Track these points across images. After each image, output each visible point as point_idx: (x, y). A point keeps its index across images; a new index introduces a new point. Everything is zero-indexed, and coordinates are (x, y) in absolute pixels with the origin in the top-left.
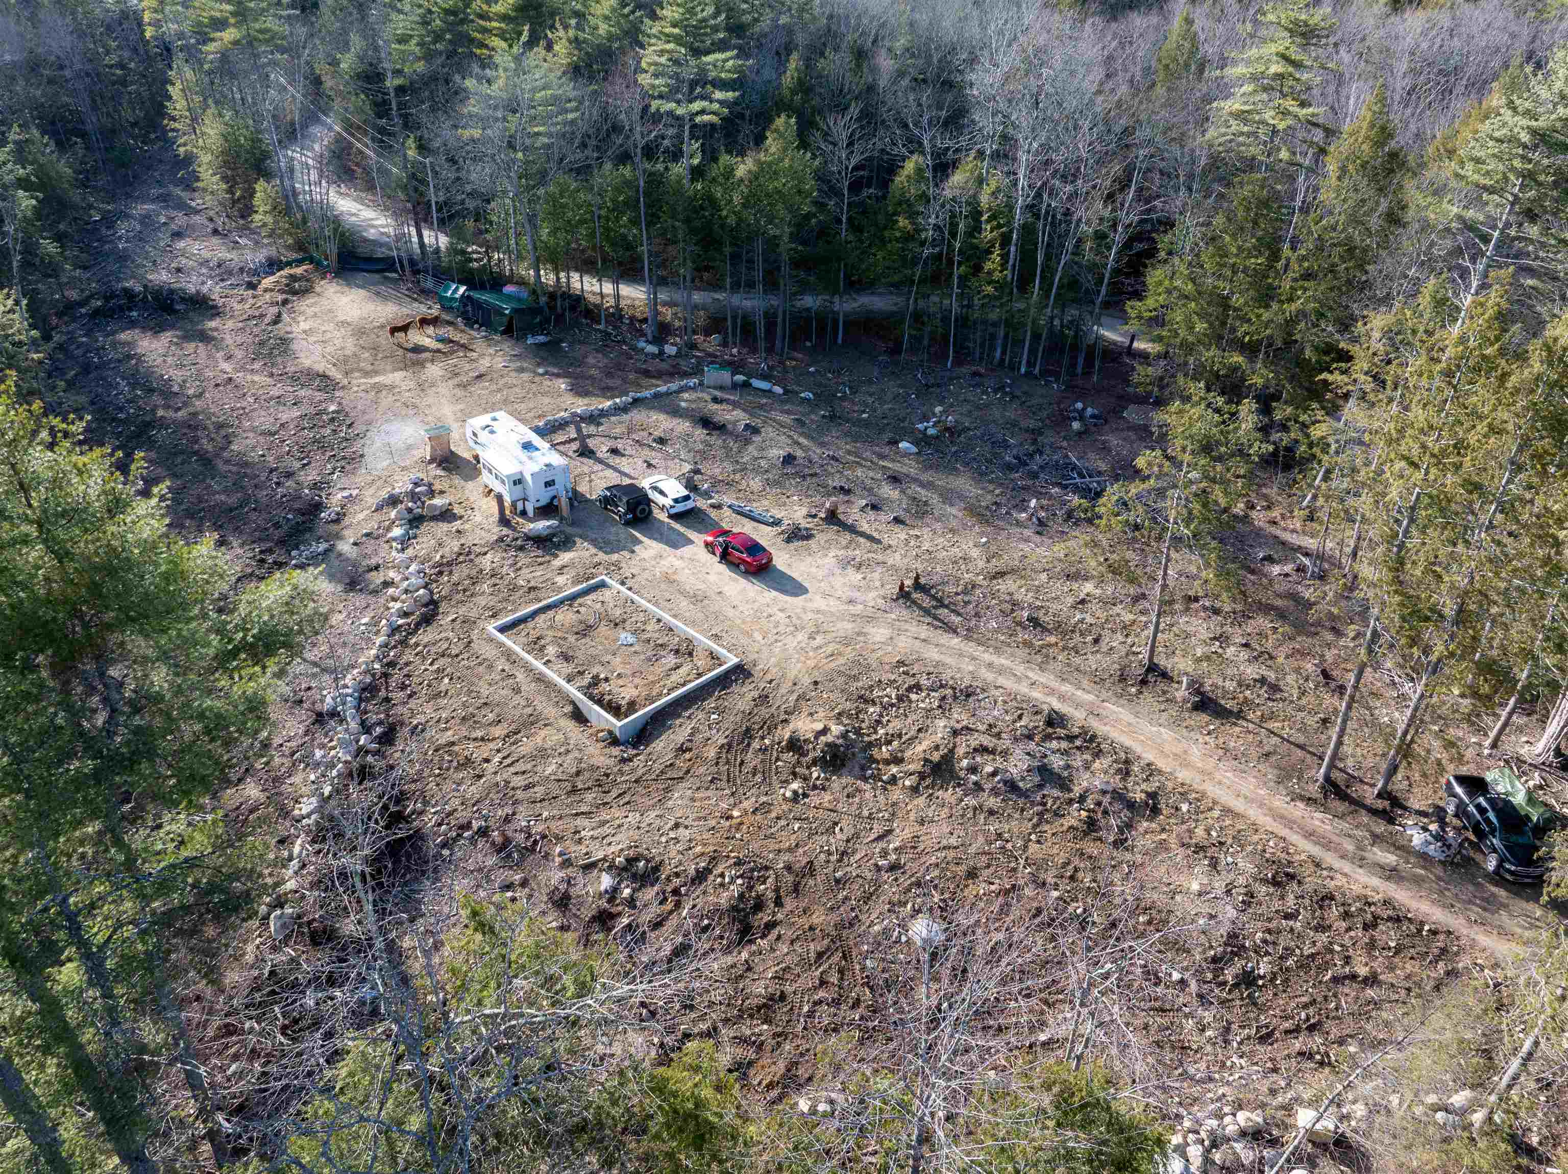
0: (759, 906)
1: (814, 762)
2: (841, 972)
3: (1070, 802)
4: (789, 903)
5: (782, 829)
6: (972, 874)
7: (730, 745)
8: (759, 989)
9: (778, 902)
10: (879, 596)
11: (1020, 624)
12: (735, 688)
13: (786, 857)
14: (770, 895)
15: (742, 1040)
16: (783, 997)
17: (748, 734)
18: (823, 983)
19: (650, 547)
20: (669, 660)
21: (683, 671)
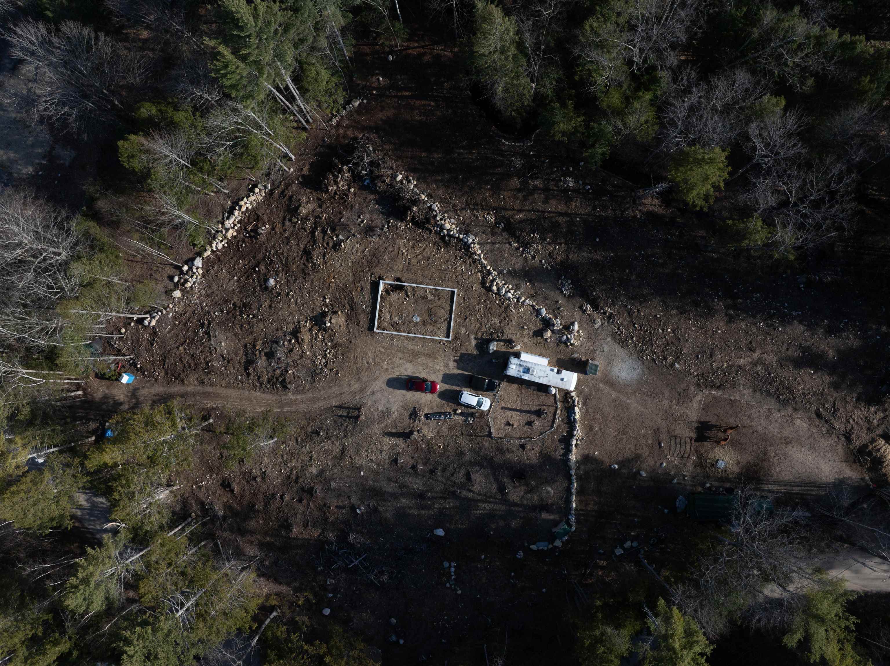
0: (307, 260)
1: (328, 312)
2: (281, 259)
3: (262, 350)
4: (302, 266)
5: (319, 285)
6: (270, 306)
7: (353, 301)
8: (293, 242)
9: (304, 264)
10: (367, 403)
11: (321, 428)
12: (367, 321)
13: (312, 276)
14: (307, 264)
15: (287, 230)
16: (287, 244)
17: (352, 308)
18: (282, 254)
19: (453, 369)
20: (396, 319)
21: (388, 317)
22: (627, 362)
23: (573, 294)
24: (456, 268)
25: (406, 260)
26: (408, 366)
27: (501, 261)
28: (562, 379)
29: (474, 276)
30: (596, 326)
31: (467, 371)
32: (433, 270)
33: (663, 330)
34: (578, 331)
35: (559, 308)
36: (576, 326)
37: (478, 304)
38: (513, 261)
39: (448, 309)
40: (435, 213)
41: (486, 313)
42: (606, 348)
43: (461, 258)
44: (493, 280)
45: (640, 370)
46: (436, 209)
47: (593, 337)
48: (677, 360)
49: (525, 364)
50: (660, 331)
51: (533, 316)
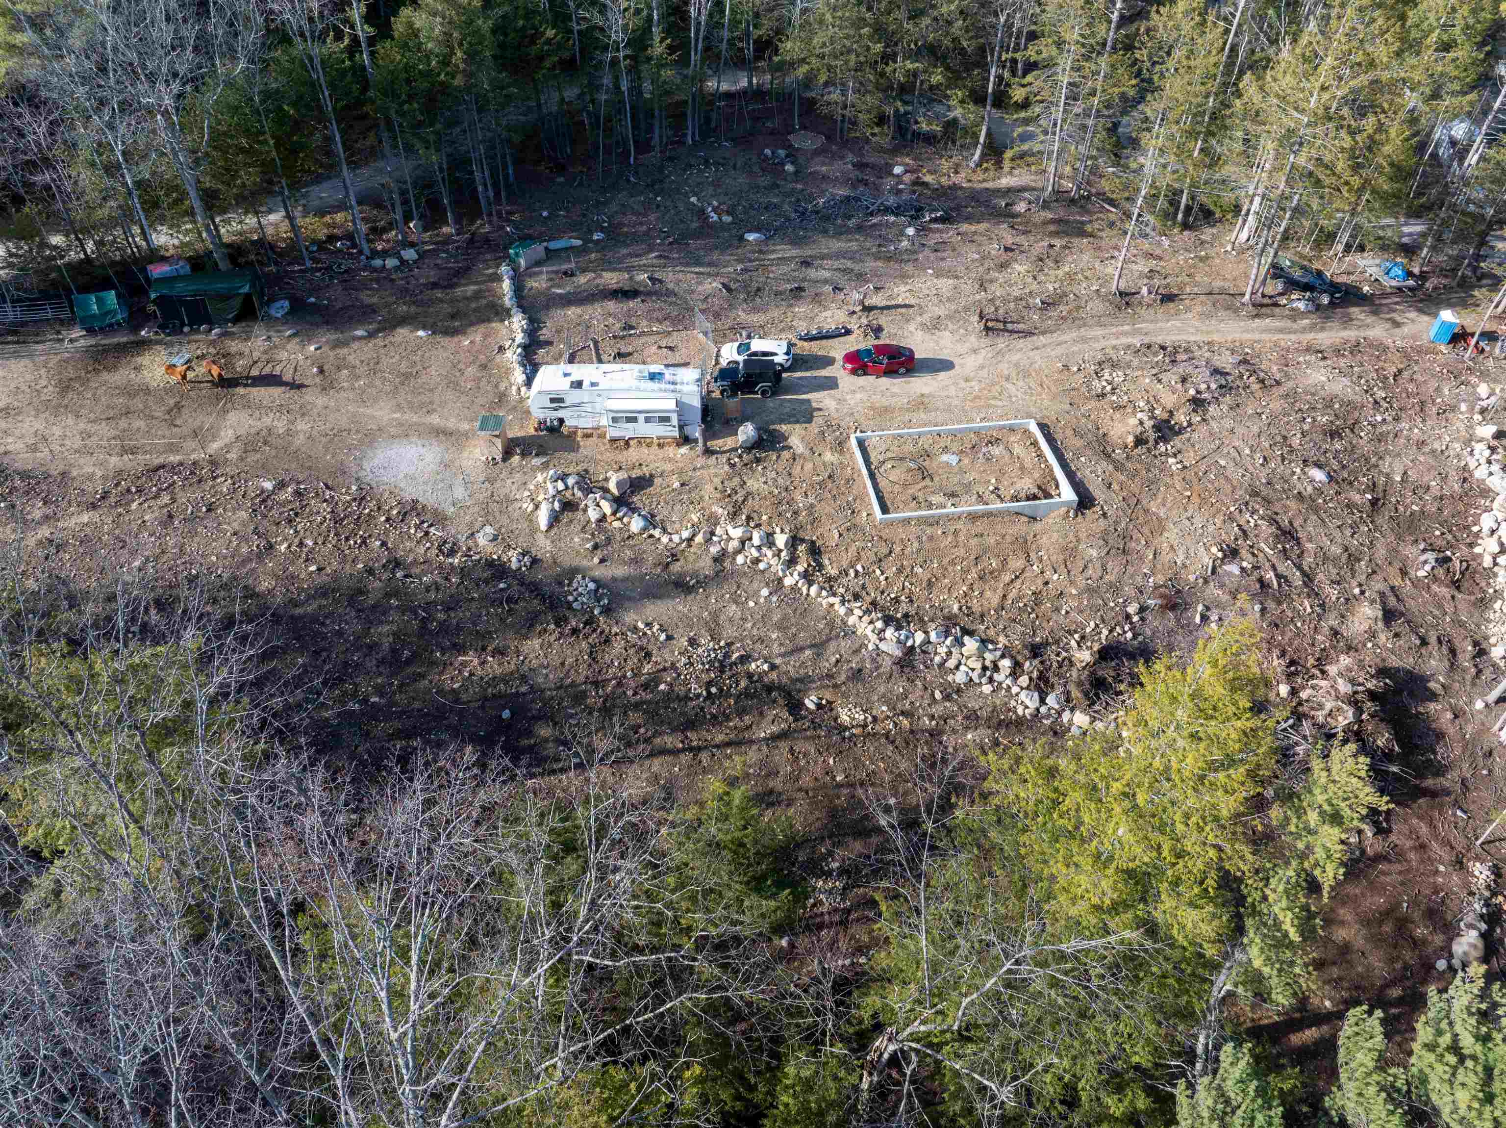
10: (975, 339)
12: (1060, 438)
19: (820, 399)
20: (996, 451)
21: (1018, 450)
22: (401, 476)
23: (560, 584)
24: (900, 571)
25: (1040, 560)
26: (926, 390)
27: (785, 617)
28: (566, 375)
29: (845, 564)
30: (489, 529)
31: (790, 400)
32: (961, 552)
33: (301, 544)
34: (537, 507)
35: (596, 547)
36: (543, 518)
37: (812, 506)
38: (749, 625)
39: (883, 483)
40: (1024, 680)
41: (784, 494)
42: (459, 492)
43: (897, 600)
44: (792, 562)
45: (366, 465)
46: (1023, 696)
47: (494, 507)
48: (265, 498)
49: (663, 386)
50: (310, 543)
51: (662, 512)
